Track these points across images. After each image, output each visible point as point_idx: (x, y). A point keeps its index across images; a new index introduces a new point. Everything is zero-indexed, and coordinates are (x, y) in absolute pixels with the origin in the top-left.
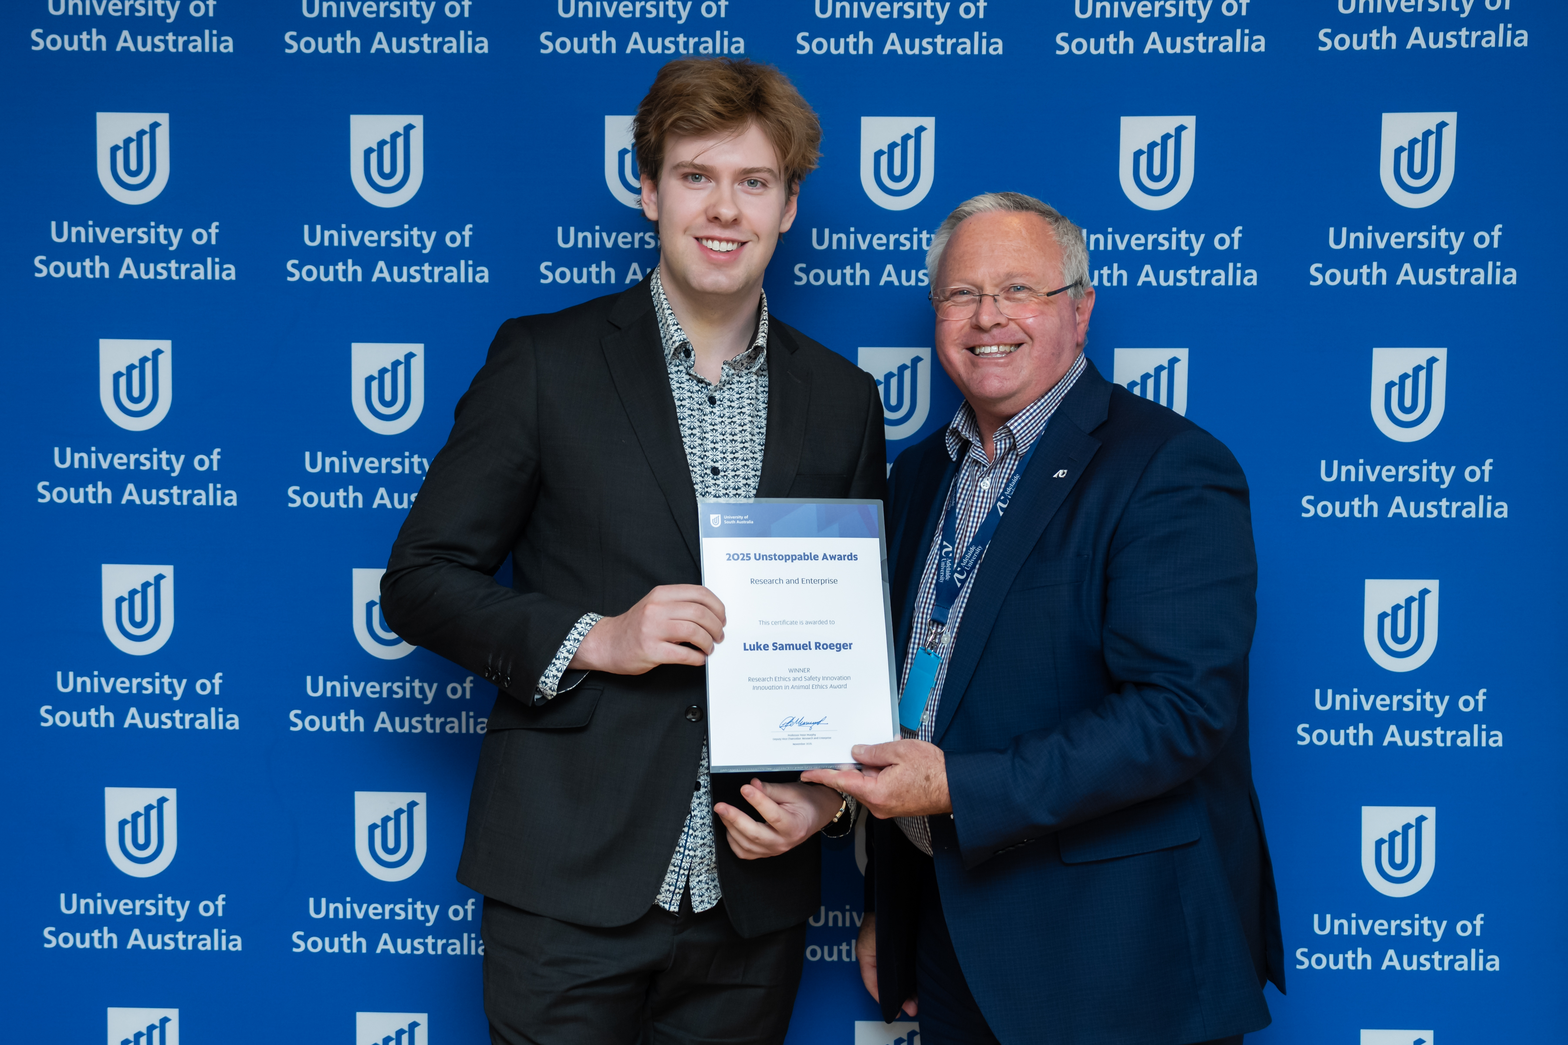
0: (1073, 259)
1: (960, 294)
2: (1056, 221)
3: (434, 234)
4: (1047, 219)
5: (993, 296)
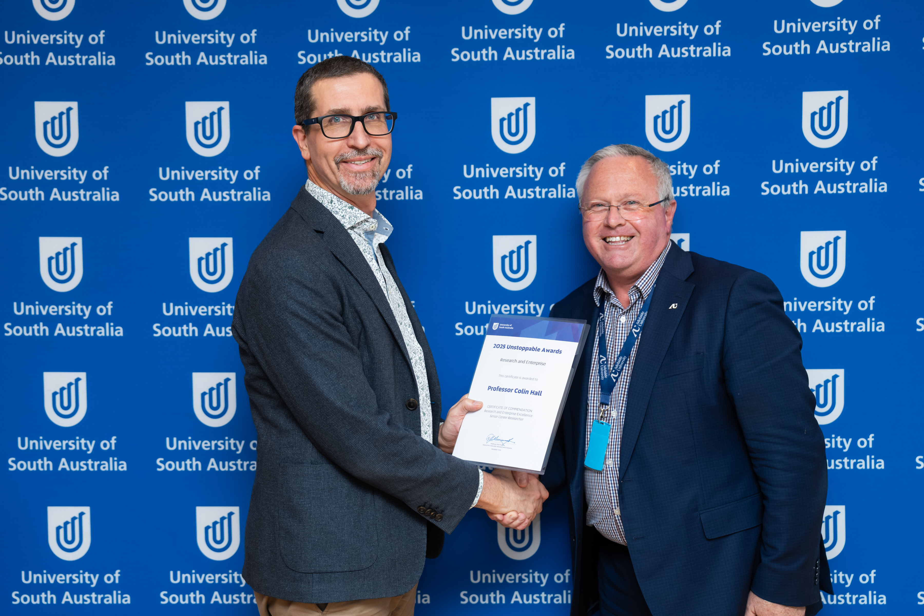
0: (664, 184)
1: (597, 206)
5: (617, 208)
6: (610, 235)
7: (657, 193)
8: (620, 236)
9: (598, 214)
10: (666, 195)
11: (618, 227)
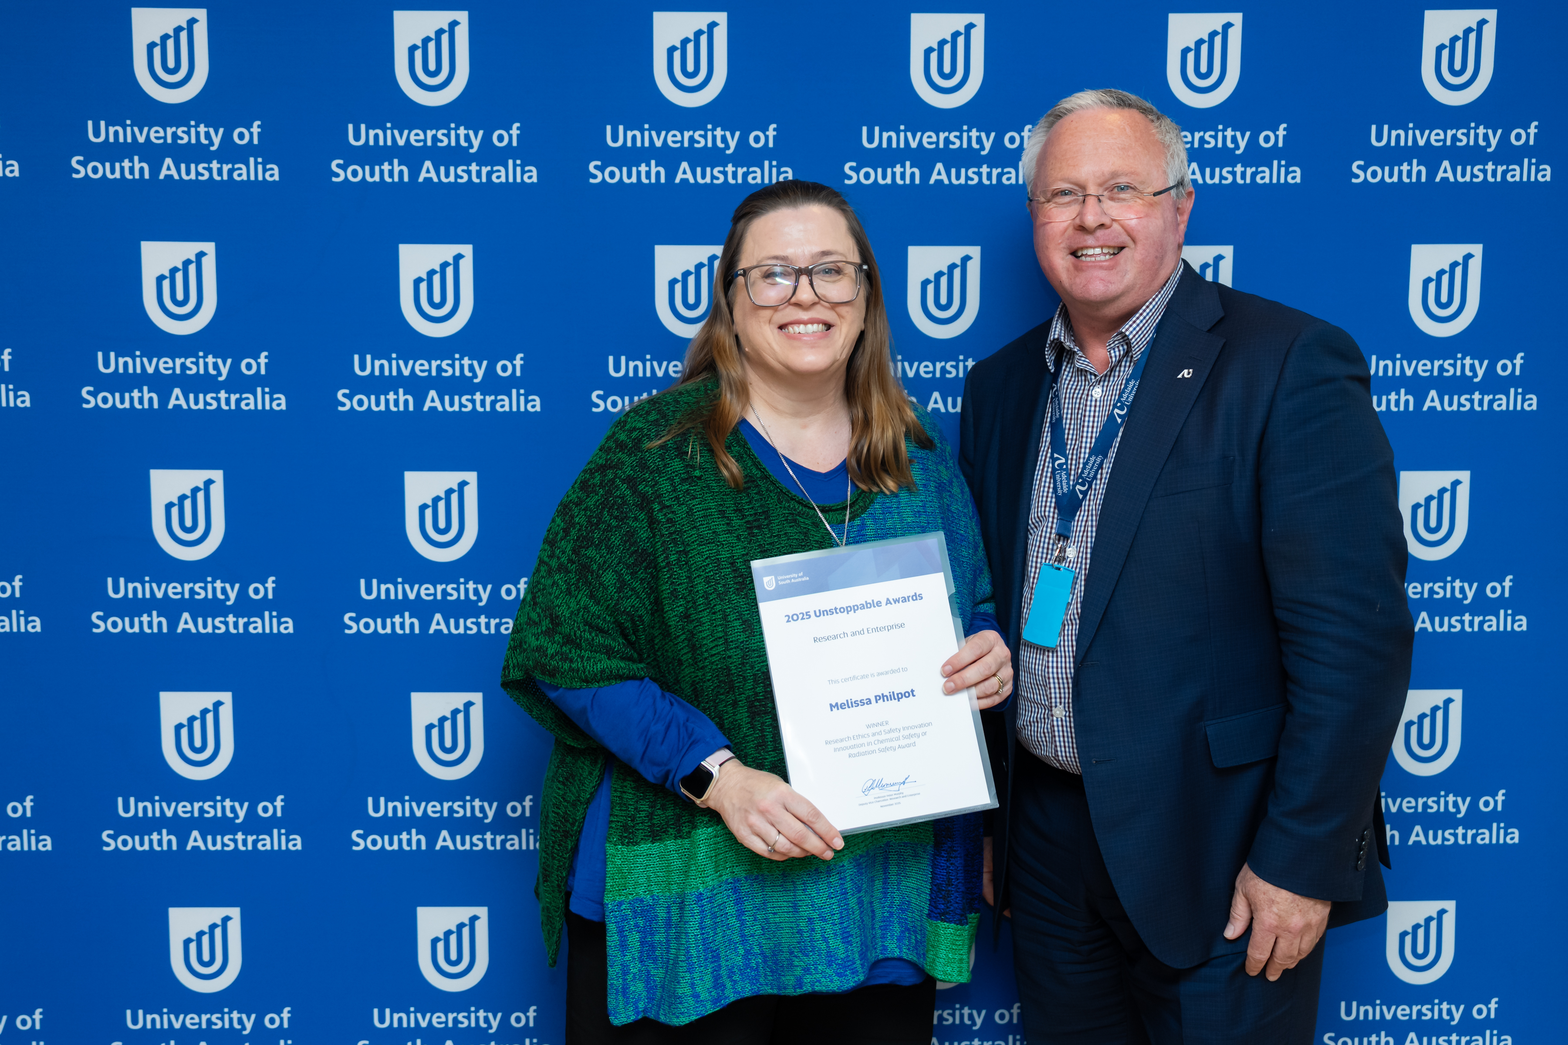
3: (481, 133)
6: (1085, 244)
7: (1165, 172)
8: (1102, 247)
9: (1064, 209)
10: (1179, 177)
11: (1098, 231)
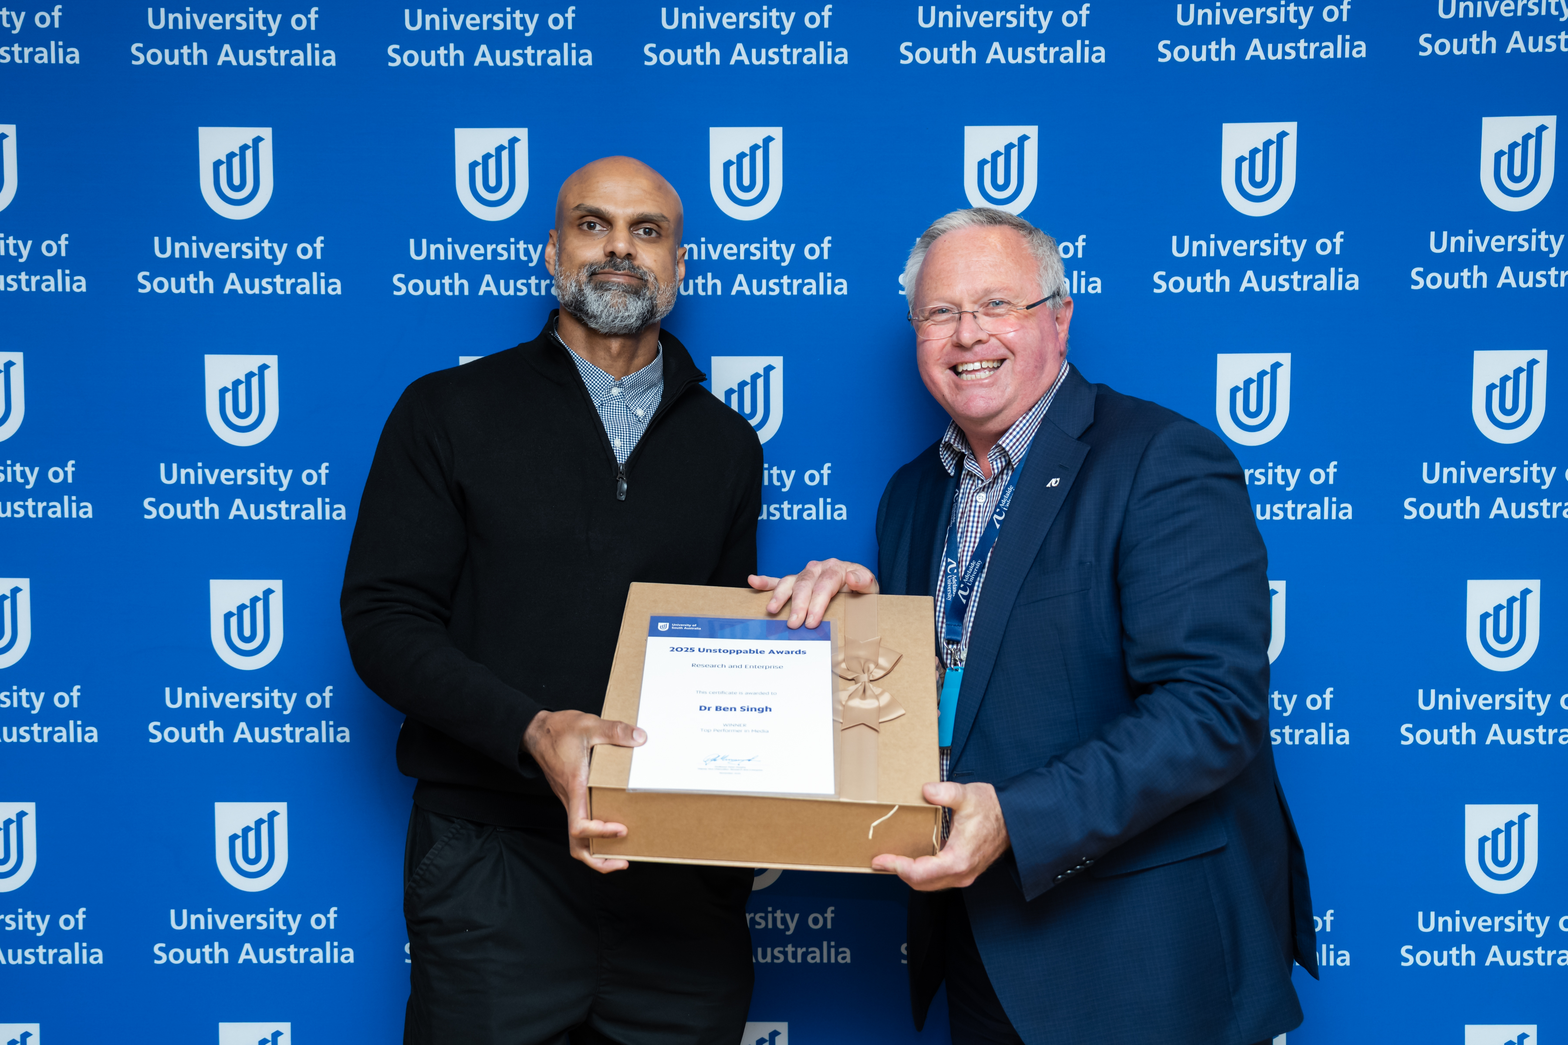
0: (1050, 271)
1: (939, 313)
2: (1030, 233)
4: (1021, 232)
5: (973, 314)
6: (963, 359)
8: (981, 362)
9: (942, 326)
